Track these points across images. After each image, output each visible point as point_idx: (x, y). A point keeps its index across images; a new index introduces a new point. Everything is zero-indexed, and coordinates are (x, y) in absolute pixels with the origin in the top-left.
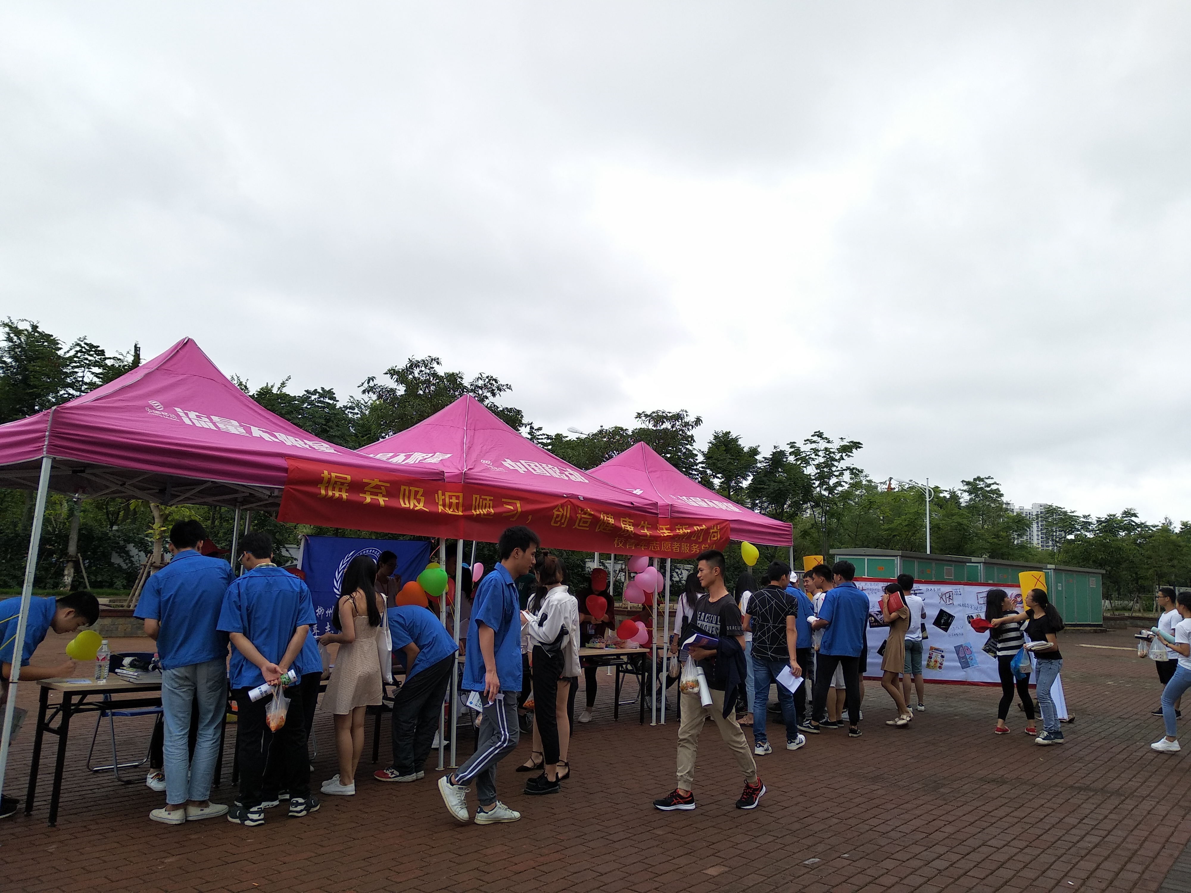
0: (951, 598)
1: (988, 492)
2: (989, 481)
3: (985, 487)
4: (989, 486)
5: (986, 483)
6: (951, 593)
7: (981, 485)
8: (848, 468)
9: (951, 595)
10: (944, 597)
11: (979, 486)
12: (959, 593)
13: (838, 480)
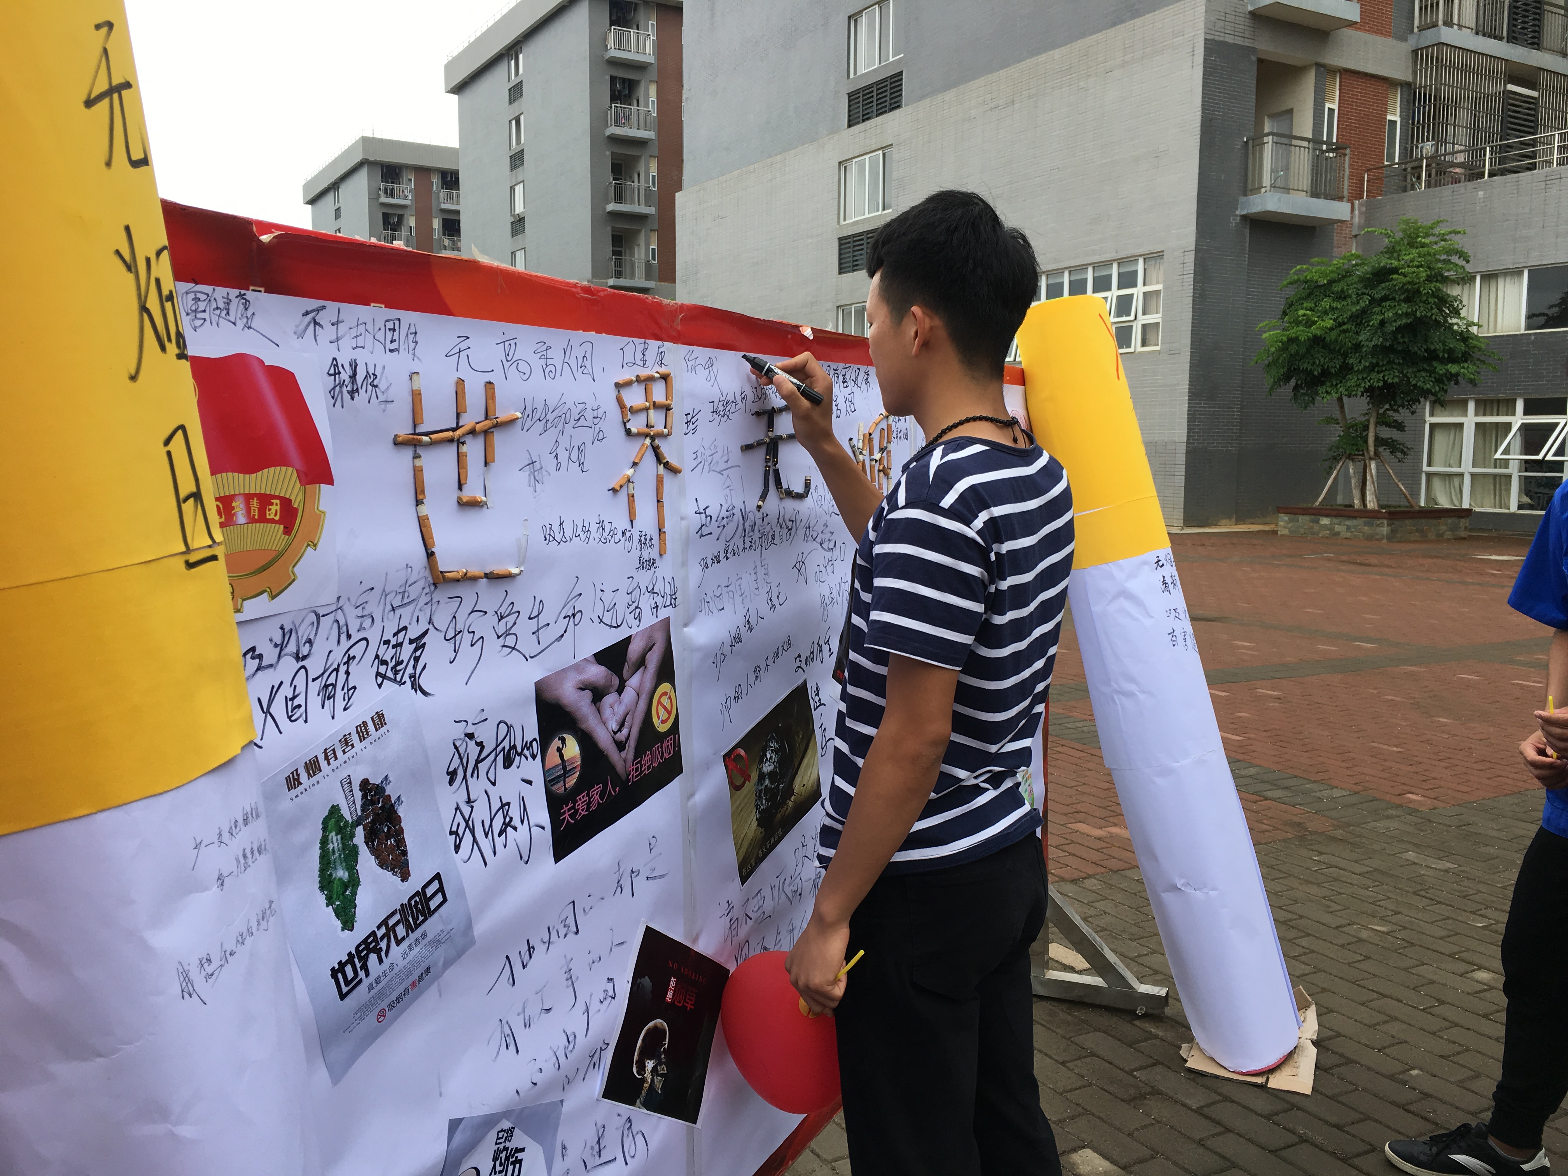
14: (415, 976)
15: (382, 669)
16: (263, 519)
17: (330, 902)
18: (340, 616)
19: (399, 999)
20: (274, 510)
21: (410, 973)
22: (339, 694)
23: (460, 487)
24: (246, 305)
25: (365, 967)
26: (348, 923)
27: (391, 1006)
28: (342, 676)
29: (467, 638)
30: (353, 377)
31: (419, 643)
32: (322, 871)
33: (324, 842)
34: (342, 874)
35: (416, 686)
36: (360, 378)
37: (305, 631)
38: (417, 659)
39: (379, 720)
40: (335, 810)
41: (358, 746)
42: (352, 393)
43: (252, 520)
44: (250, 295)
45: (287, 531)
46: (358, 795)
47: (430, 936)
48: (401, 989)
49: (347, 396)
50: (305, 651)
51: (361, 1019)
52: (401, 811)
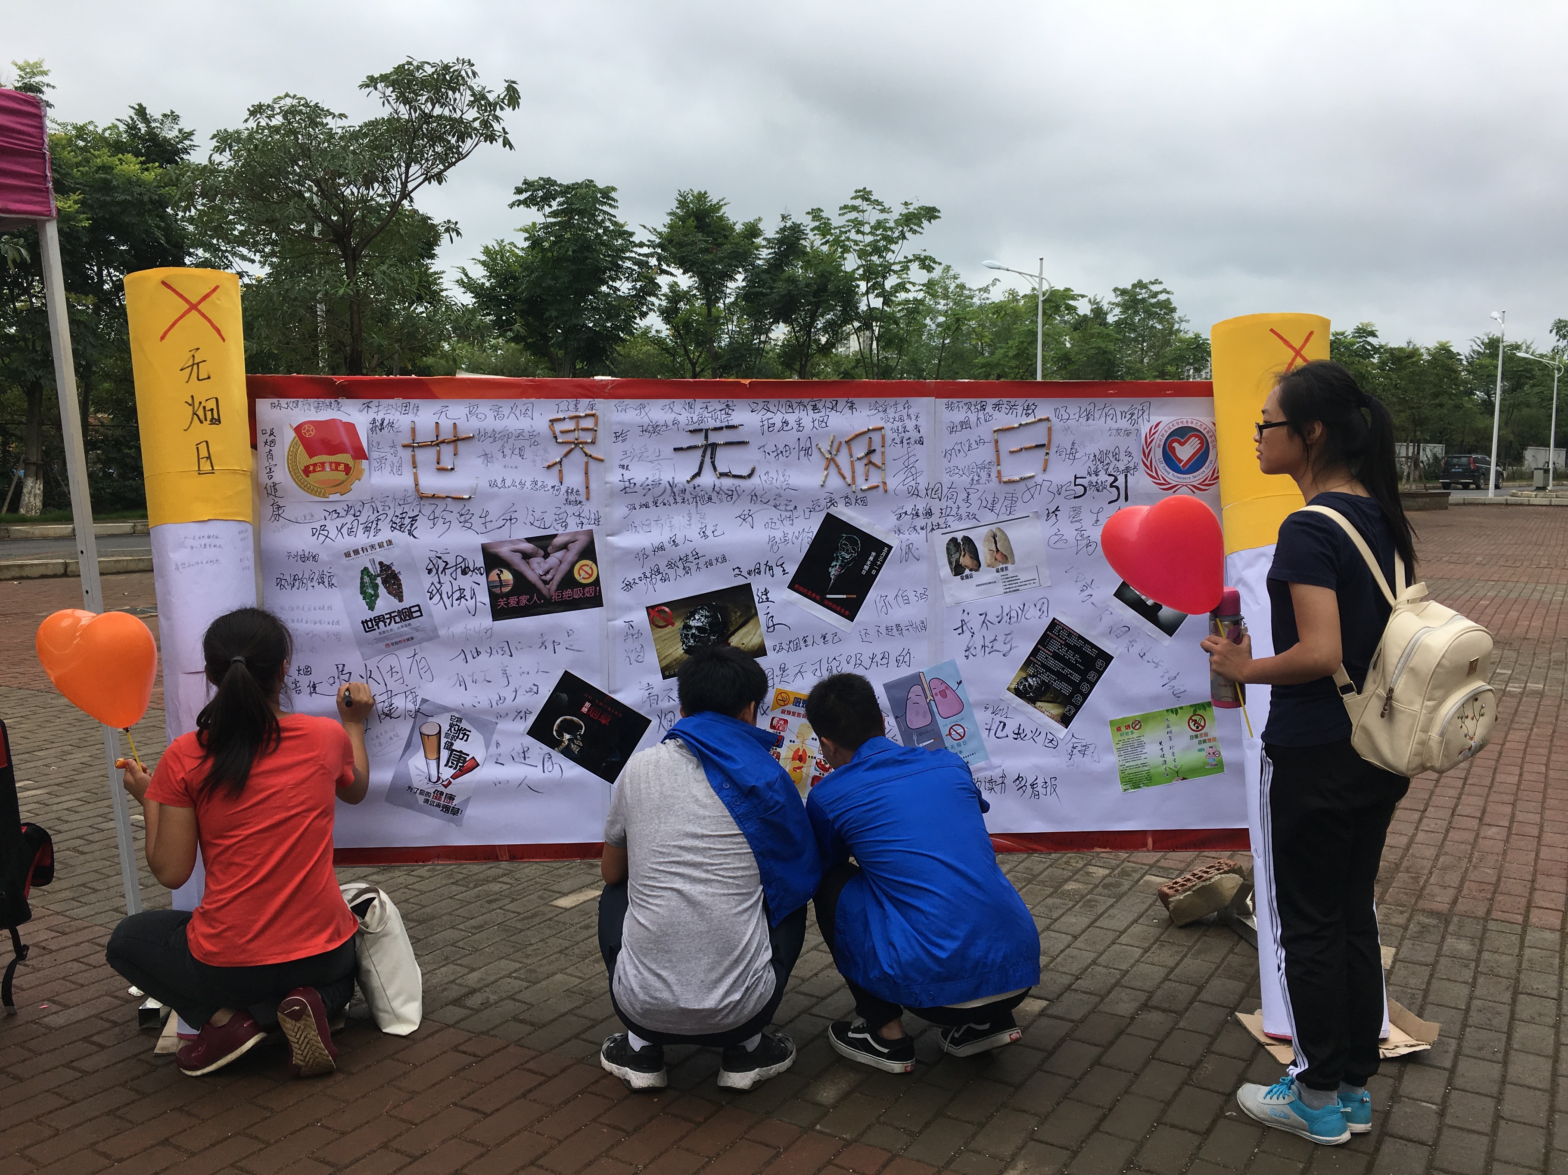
0: (876, 459)
1: (1153, 305)
2: (1155, 288)
3: (1149, 298)
4: (1155, 295)
5: (1151, 291)
6: (876, 437)
7: (1143, 294)
8: (917, 258)
9: (876, 445)
10: (843, 459)
11: (1140, 297)
12: (915, 436)
13: (899, 281)
14: (406, 637)
15: (394, 525)
16: (337, 470)
17: (364, 598)
18: (373, 504)
19: (396, 643)
20: (342, 467)
21: (401, 636)
22: (372, 530)
23: (438, 463)
24: (338, 403)
25: (377, 625)
26: (371, 608)
27: (393, 644)
28: (374, 525)
29: (441, 521)
30: (382, 424)
31: (414, 519)
32: (361, 588)
33: (362, 578)
34: (370, 591)
35: (410, 533)
36: (385, 424)
37: (357, 508)
38: (412, 525)
39: (390, 542)
40: (366, 569)
41: (378, 549)
42: (381, 430)
43: (332, 470)
44: (339, 400)
45: (347, 474)
46: (378, 567)
47: (413, 626)
48: (398, 640)
49: (378, 431)
50: (358, 514)
51: (376, 643)
52: (400, 577)
